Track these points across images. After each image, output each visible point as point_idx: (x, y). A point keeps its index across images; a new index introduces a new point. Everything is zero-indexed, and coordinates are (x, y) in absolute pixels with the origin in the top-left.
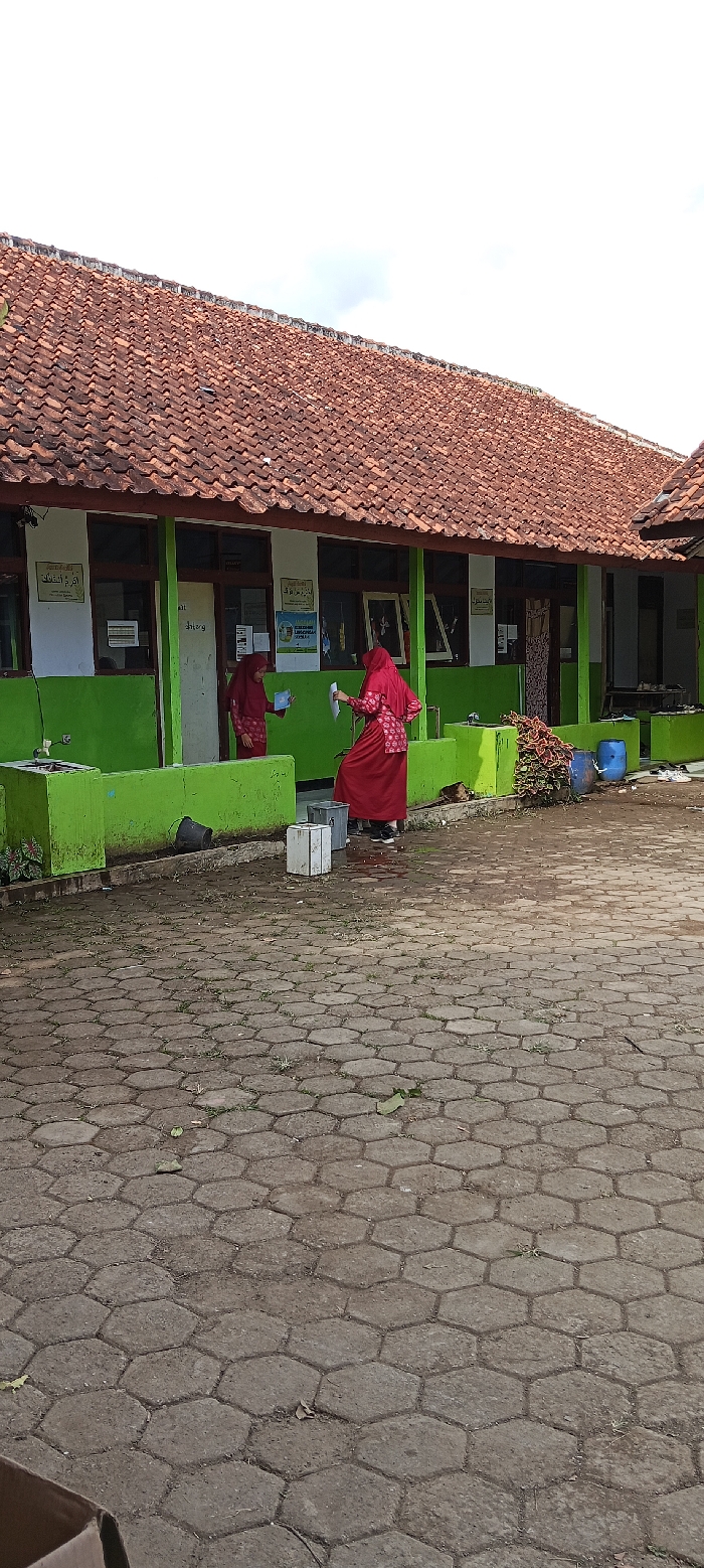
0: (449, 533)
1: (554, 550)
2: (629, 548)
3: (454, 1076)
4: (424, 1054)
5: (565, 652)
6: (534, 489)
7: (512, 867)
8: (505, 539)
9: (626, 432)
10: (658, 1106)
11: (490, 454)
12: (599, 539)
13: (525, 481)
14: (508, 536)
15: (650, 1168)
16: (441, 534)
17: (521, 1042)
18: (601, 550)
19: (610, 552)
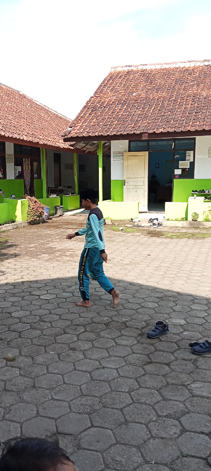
0: (7, 136)
1: (38, 143)
2: (58, 144)
3: (50, 313)
4: (38, 307)
5: (36, 176)
6: (28, 123)
7: (36, 244)
8: (23, 139)
9: (48, 107)
10: (115, 315)
11: (12, 111)
12: (50, 140)
13: (24, 120)
14: (24, 138)
15: (122, 335)
16: (4, 136)
17: (66, 300)
18: (51, 144)
19: (53, 145)
